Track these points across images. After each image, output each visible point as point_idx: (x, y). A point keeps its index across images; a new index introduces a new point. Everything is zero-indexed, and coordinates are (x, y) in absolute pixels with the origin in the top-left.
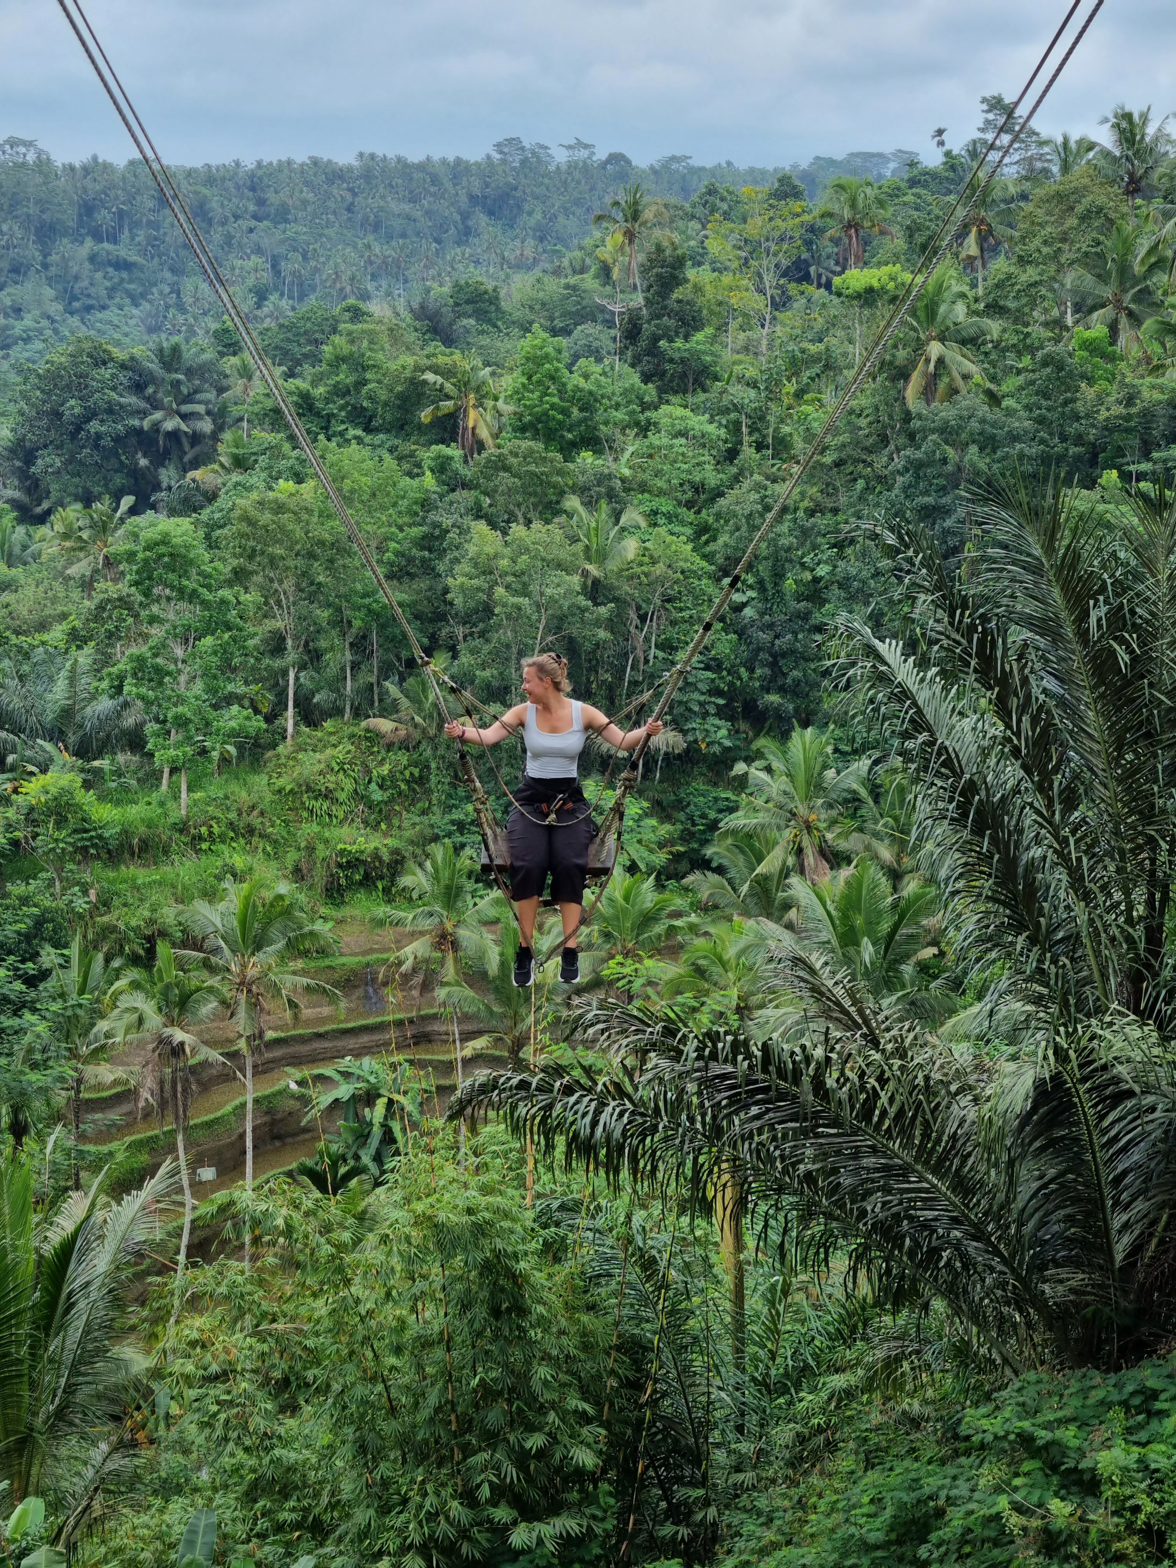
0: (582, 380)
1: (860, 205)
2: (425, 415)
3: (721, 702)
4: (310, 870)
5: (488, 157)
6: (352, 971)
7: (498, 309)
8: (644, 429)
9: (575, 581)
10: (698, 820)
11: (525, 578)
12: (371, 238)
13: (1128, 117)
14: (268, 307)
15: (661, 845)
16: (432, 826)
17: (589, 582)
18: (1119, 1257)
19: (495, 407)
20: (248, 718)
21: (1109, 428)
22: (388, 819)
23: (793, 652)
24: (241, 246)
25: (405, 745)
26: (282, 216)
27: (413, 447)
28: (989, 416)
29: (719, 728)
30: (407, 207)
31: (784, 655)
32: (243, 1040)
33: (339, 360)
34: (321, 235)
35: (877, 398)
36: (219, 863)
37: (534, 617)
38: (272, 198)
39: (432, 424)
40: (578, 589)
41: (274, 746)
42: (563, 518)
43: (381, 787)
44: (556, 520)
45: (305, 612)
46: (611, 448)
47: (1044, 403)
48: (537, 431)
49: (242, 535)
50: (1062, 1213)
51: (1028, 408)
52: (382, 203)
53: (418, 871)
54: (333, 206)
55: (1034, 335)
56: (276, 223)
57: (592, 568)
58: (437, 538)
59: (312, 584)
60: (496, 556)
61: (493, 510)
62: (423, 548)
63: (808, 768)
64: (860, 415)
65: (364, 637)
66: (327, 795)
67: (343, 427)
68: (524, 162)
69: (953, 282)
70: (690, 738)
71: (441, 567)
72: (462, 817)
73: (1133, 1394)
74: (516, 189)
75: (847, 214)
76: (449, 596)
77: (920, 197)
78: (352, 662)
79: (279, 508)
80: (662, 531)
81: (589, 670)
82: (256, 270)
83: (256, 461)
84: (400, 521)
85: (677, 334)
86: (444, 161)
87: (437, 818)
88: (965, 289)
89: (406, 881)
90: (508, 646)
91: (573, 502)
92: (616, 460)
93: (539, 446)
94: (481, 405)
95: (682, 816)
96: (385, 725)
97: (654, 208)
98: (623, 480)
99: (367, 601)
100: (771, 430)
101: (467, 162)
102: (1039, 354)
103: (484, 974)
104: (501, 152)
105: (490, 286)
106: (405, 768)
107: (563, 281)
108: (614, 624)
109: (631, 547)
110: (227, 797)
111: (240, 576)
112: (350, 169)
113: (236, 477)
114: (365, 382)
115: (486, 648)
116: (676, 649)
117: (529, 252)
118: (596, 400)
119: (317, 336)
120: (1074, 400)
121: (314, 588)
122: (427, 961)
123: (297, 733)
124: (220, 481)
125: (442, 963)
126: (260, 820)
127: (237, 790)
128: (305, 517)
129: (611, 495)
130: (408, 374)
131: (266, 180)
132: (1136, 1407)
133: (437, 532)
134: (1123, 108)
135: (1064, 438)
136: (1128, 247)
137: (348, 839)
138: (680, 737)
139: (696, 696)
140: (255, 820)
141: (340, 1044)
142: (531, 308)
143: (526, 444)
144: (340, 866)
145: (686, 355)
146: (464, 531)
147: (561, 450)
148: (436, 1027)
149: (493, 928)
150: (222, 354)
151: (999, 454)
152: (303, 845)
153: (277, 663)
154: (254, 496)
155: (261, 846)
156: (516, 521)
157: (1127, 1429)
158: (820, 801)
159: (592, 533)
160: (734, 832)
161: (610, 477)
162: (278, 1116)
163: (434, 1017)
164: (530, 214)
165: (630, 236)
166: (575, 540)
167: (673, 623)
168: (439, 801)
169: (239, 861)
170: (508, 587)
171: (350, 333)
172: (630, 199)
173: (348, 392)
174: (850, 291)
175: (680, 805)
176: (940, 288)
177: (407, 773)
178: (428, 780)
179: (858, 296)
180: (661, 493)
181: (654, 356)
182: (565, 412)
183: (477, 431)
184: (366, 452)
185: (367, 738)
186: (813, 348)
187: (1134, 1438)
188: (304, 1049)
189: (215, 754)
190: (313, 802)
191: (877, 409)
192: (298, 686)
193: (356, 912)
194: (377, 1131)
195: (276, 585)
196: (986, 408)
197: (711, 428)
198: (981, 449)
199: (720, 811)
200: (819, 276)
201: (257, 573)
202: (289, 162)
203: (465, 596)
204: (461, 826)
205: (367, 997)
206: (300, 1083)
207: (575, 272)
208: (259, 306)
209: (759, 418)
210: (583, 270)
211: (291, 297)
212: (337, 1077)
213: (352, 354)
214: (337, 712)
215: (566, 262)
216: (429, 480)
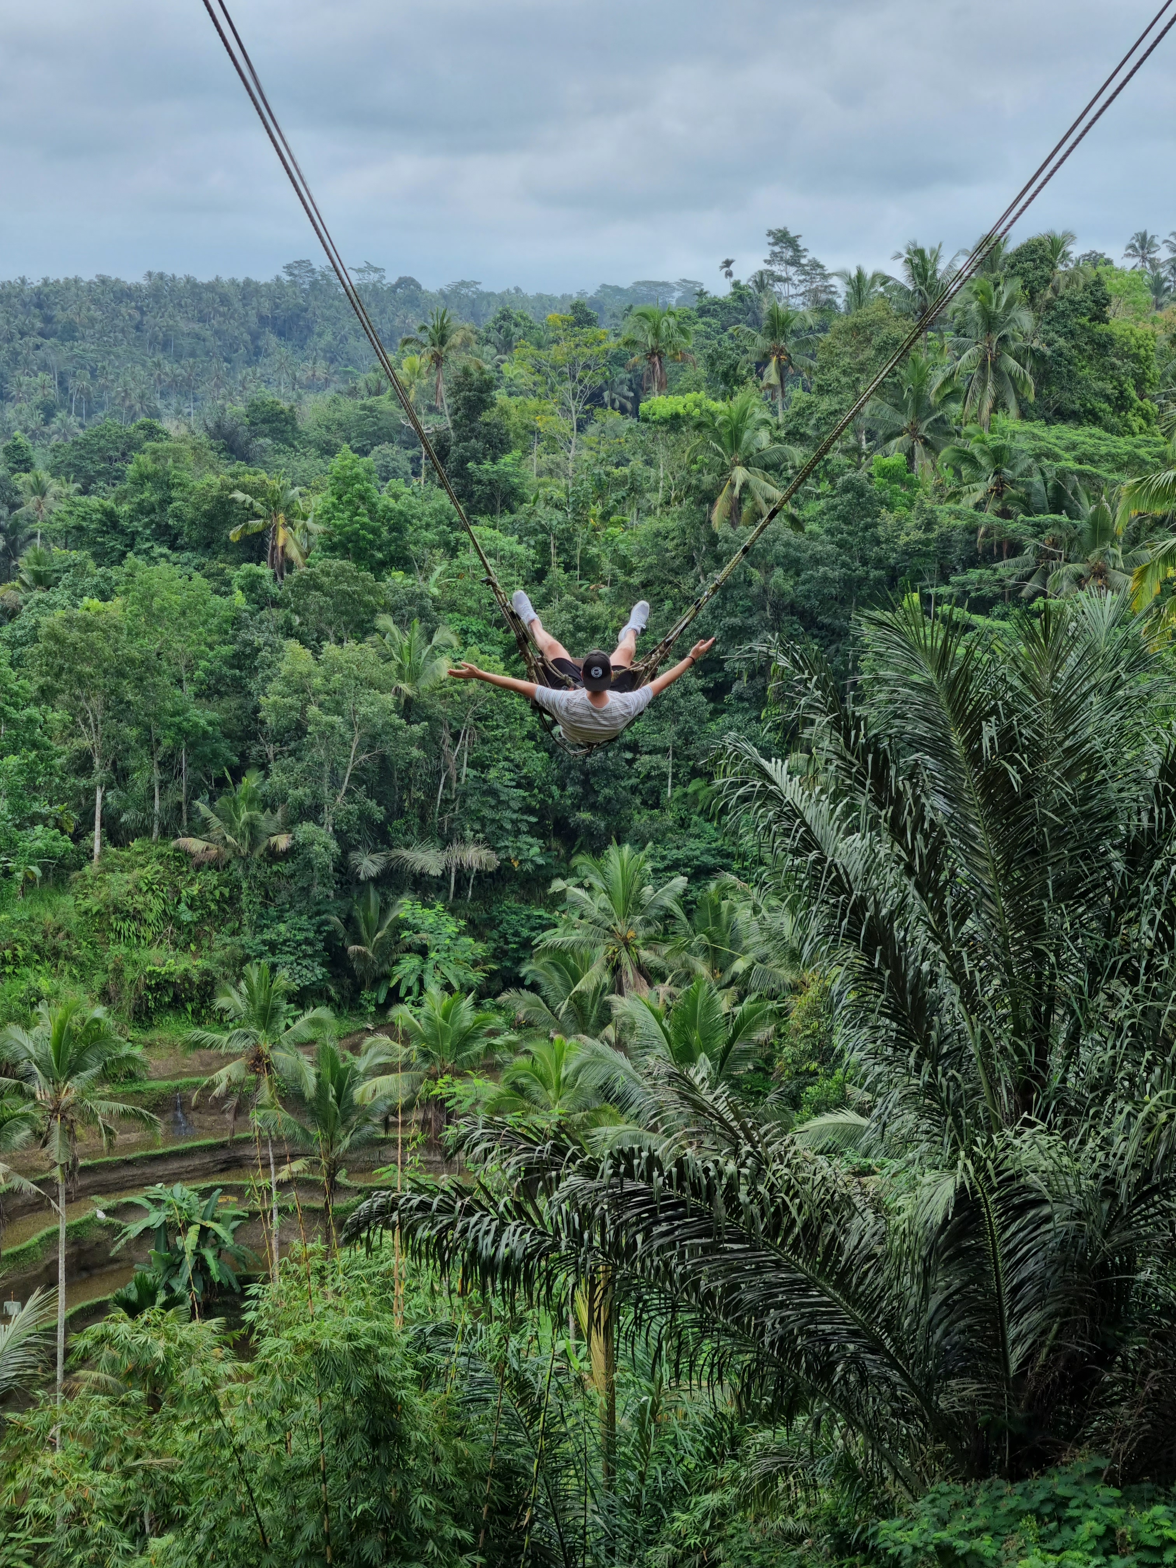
0: (392, 501)
1: (663, 331)
2: (234, 534)
3: (533, 819)
4: (118, 993)
5: (278, 279)
6: (162, 1095)
7: (295, 429)
8: (452, 550)
9: (389, 699)
10: (511, 938)
11: (338, 697)
12: (160, 356)
13: (920, 253)
14: (56, 424)
15: (475, 964)
16: (243, 947)
17: (402, 701)
18: (1013, 1366)
19: (304, 527)
20: (55, 839)
21: (908, 553)
22: (197, 940)
23: (604, 770)
24: (27, 363)
25: (215, 865)
26: (69, 333)
27: (221, 565)
28: (793, 540)
29: (532, 846)
30: (196, 327)
31: (595, 772)
32: (58, 1168)
33: (143, 478)
34: (109, 353)
35: (683, 522)
36: (24, 987)
37: (348, 736)
38: (58, 314)
39: (240, 543)
40: (392, 707)
41: (80, 867)
42: (376, 637)
43: (190, 907)
44: (369, 639)
45: (113, 731)
46: (420, 567)
47: (845, 527)
48: (347, 551)
49: (49, 653)
50: (962, 1324)
51: (829, 532)
52: (171, 323)
53: (233, 992)
54: (121, 324)
55: (834, 462)
56: (63, 340)
57: (405, 687)
58: (247, 657)
59: (121, 702)
60: (309, 675)
61: (304, 628)
62: (232, 667)
63: (627, 886)
64: (666, 538)
65: (172, 756)
66: (136, 916)
67: (148, 545)
68: (314, 284)
69: (756, 410)
70: (503, 855)
71: (253, 686)
72: (274, 937)
73: (1042, 1502)
74: (306, 310)
75: (650, 341)
76: (261, 715)
77: (710, 326)
78: (161, 781)
79: (88, 626)
80: (475, 649)
81: (401, 788)
82: (43, 387)
83: (59, 579)
84: (209, 640)
85: (485, 458)
86: (233, 282)
87: (247, 938)
88: (767, 416)
89: (221, 1002)
90: (321, 764)
91: (385, 621)
92: (426, 579)
93: (349, 565)
94: (291, 524)
95: (495, 934)
96: (195, 845)
97: (461, 333)
98: (434, 599)
99: (177, 719)
100: (578, 551)
101: (257, 283)
102: (840, 481)
103: (300, 1096)
104: (291, 274)
105: (285, 405)
106: (215, 888)
107: (360, 402)
108: (429, 742)
109: (444, 666)
110: (31, 920)
111: (46, 695)
112: (139, 288)
113: (38, 594)
114: (170, 500)
115: (299, 767)
116: (488, 767)
117: (320, 373)
118: (406, 521)
119: (111, 453)
120: (875, 525)
121: (123, 706)
122: (241, 1084)
123: (104, 853)
124: (21, 598)
125: (257, 1084)
126: (65, 942)
127: (42, 911)
128: (113, 633)
129: (423, 615)
130: (214, 492)
131: (52, 298)
132: (1048, 1515)
133: (248, 650)
134: (915, 245)
135: (865, 562)
136: (923, 378)
137: (156, 961)
138: (493, 856)
139: (508, 814)
140: (62, 943)
141: (148, 1170)
142: (328, 428)
143: (338, 563)
144: (148, 988)
145: (494, 476)
146: (277, 650)
147: (372, 570)
148: (247, 1151)
149: (307, 1049)
150: (14, 471)
151: (803, 576)
152: (110, 967)
153: (83, 782)
154: (60, 613)
155: (67, 969)
156: (328, 639)
157: (1040, 1537)
158: (638, 918)
159: (405, 651)
160: (550, 949)
161: (421, 596)
162: (86, 1247)
163: (247, 1141)
164: (320, 335)
165: (438, 360)
166: (388, 659)
167: (485, 741)
168: (250, 921)
169: (44, 985)
170: (320, 705)
171: (155, 452)
172: (437, 323)
173: (153, 510)
174: (657, 417)
175: (492, 923)
176: (743, 415)
177: (217, 893)
178: (239, 900)
179: (664, 422)
180: (470, 612)
181: (462, 477)
182: (375, 531)
183: (287, 550)
184: (176, 570)
185: (176, 858)
186: (617, 472)
187: (1047, 1546)
188: (112, 1177)
189: (19, 875)
190: (121, 923)
191: (684, 531)
192: (105, 806)
193: (165, 1035)
194: (189, 1261)
195: (82, 703)
196: (790, 532)
197: (521, 549)
198: (786, 571)
199: (533, 929)
200: (613, 401)
201: (63, 691)
202: (76, 281)
203: (278, 714)
204: (273, 947)
205: (176, 1122)
206: (107, 1212)
207: (370, 393)
208: (46, 422)
209: (566, 539)
210: (379, 392)
211: (79, 414)
212: (147, 1205)
213: (156, 473)
214: (144, 831)
215: (361, 384)
216: (239, 599)
